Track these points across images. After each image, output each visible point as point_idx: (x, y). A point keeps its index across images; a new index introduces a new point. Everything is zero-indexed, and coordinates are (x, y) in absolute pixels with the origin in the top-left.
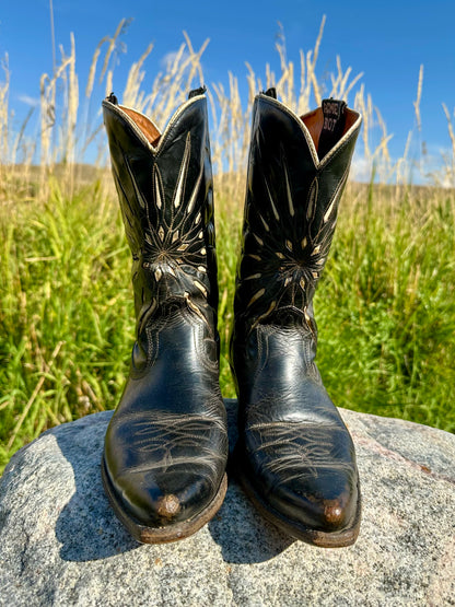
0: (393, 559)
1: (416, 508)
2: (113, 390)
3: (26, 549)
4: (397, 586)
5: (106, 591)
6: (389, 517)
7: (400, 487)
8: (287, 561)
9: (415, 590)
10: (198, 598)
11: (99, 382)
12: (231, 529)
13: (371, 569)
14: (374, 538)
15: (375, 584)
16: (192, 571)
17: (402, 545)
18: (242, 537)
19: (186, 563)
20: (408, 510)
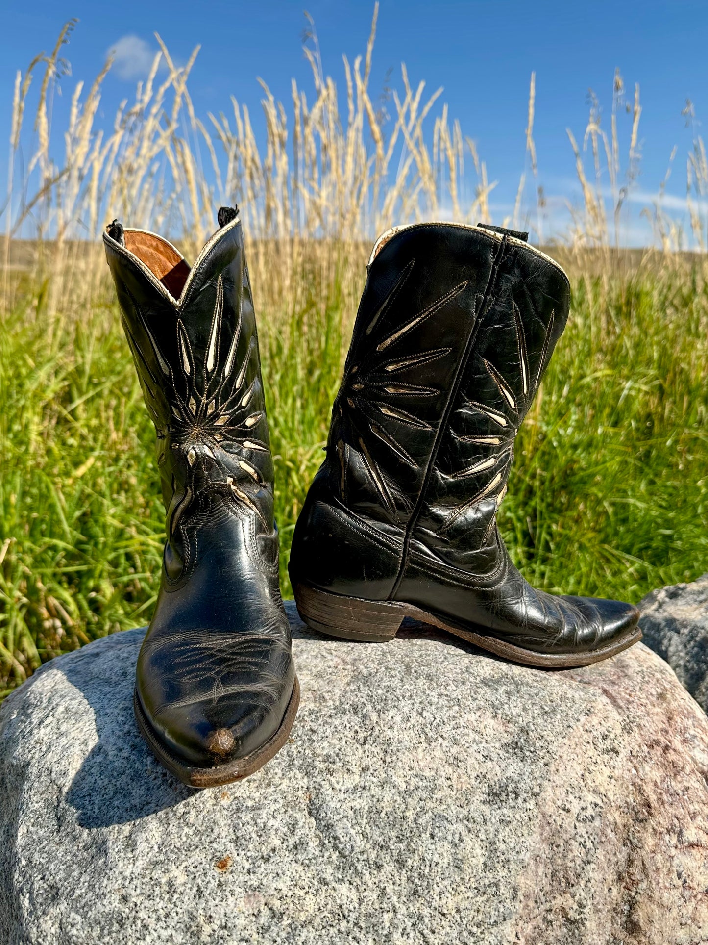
0: (497, 768)
1: (524, 709)
2: (95, 606)
4: (504, 797)
5: (168, 834)
6: (492, 722)
7: (504, 687)
8: (375, 780)
9: (525, 801)
10: (277, 830)
11: (74, 596)
12: (307, 752)
13: (473, 781)
14: (475, 747)
15: (477, 797)
16: (266, 802)
17: (508, 752)
18: (321, 758)
19: (258, 794)
20: (514, 713)
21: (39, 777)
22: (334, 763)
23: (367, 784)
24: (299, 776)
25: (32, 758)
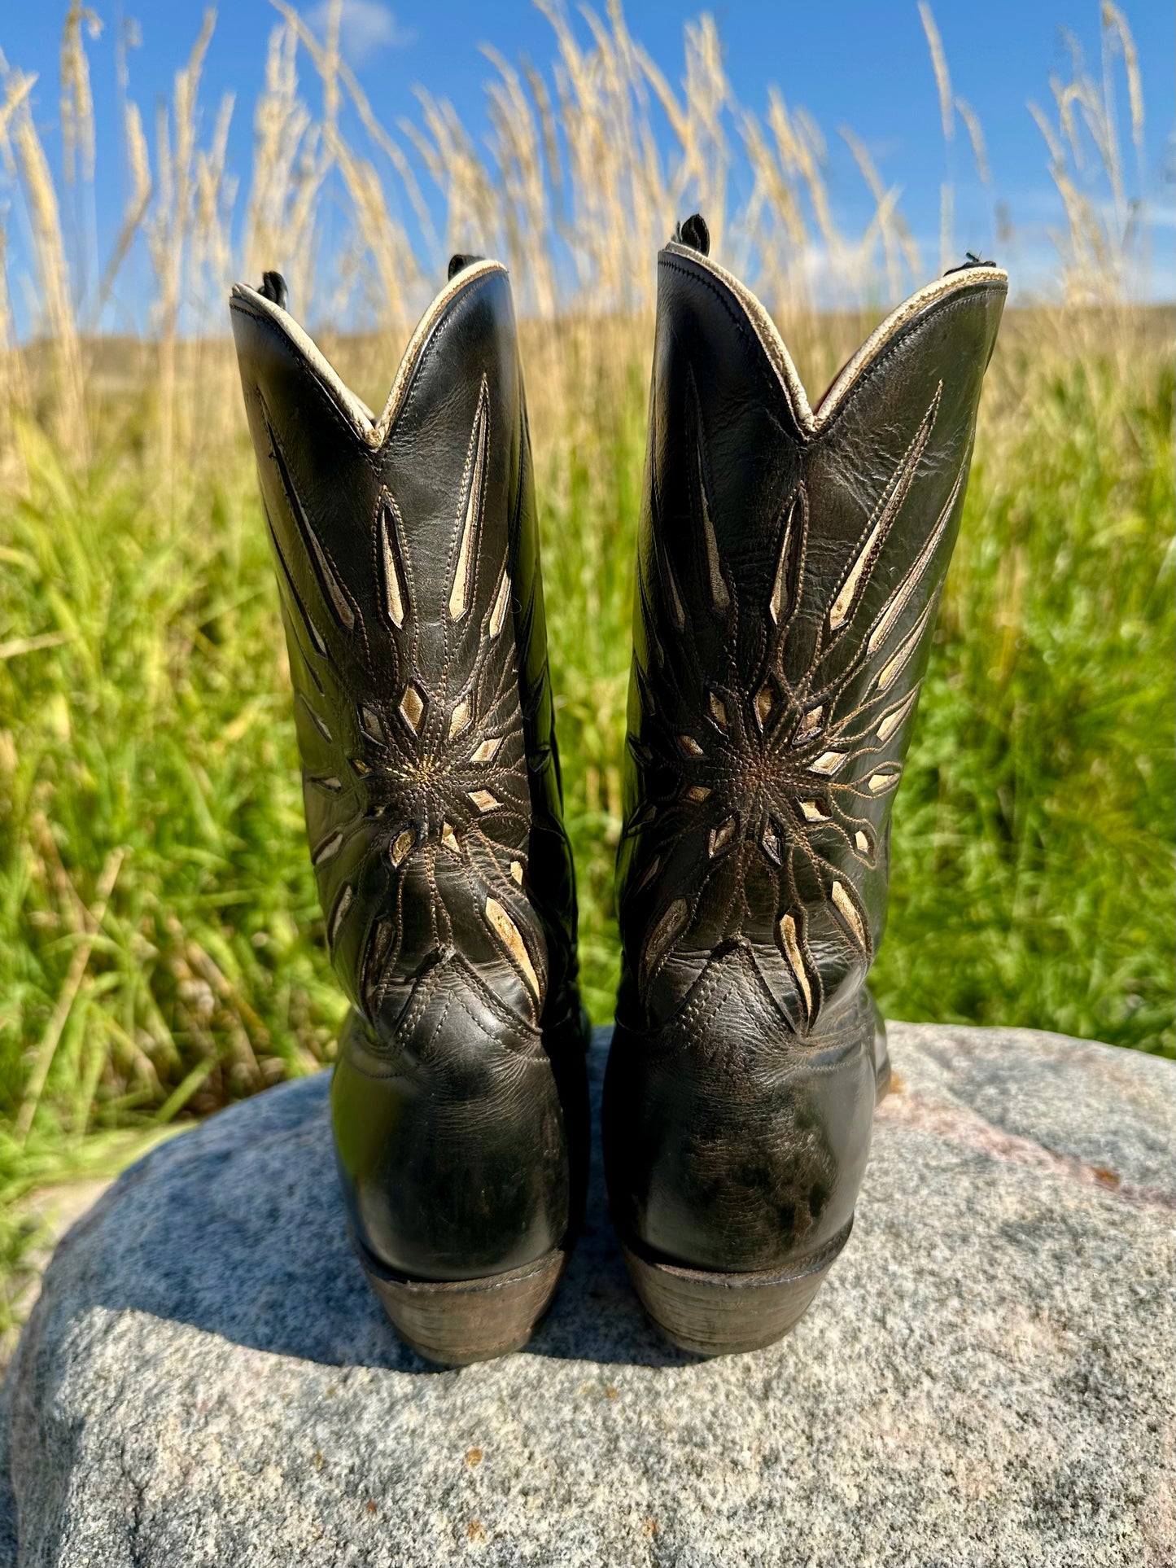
0: (1051, 1443)
1: (1096, 1296)
2: (266, 958)
3: (138, 1522)
4: (1067, 1512)
6: (1029, 1330)
7: (1049, 1244)
8: (792, 1485)
9: (1113, 1516)
11: (231, 943)
12: (645, 1419)
13: (1000, 1476)
14: (1001, 1395)
15: (1012, 1514)
16: (562, 1544)
17: (1069, 1401)
18: (674, 1435)
19: (544, 1525)
20: (1075, 1304)
21: (101, 1459)
22: (702, 1446)
23: (776, 1495)
24: (631, 1478)
25: (89, 1411)
